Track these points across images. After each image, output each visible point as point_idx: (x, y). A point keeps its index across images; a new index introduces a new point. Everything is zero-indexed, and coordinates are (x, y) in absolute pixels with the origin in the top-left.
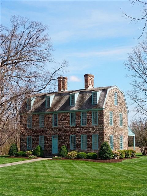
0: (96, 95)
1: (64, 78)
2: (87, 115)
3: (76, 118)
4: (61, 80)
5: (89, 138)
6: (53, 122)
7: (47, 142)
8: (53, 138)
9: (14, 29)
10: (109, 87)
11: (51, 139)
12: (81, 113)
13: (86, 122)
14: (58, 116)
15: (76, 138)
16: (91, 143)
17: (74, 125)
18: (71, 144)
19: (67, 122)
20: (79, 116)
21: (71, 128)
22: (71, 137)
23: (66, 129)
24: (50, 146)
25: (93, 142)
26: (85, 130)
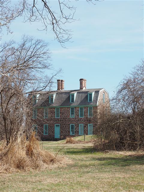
0: (91, 95)
1: (62, 81)
2: (84, 110)
3: (75, 112)
4: (60, 82)
5: (86, 127)
6: (56, 114)
7: (51, 129)
8: (55, 126)
9: (24, 45)
10: (101, 89)
11: (54, 127)
12: (80, 108)
13: (83, 115)
14: (60, 109)
15: (75, 127)
16: (87, 130)
17: (74, 116)
18: (71, 131)
19: (67, 115)
20: (77, 110)
21: (71, 119)
22: (70, 126)
23: (67, 120)
24: (53, 132)
25: (88, 130)
26: (82, 120)
